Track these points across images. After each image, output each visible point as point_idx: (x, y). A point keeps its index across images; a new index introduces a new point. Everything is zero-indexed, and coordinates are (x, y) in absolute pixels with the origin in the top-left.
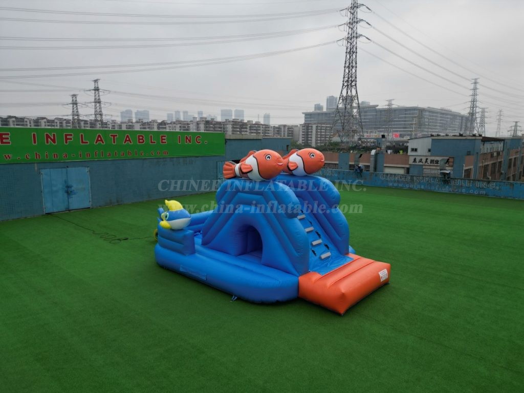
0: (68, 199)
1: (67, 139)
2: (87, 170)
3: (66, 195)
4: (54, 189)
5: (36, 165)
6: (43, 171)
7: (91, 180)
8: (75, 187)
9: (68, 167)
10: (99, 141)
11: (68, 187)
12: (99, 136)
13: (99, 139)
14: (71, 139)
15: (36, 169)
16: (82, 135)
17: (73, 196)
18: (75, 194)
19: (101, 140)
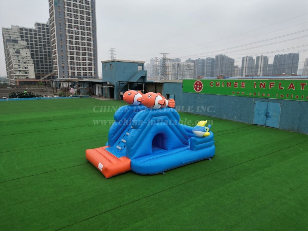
0: (266, 119)
1: (271, 86)
2: (280, 105)
3: (265, 117)
4: (260, 112)
5: (254, 98)
6: (256, 102)
7: (281, 112)
8: (271, 114)
9: (269, 102)
10: (291, 87)
11: (267, 113)
12: (292, 84)
13: (292, 86)
14: (273, 86)
15: (254, 100)
16: (280, 84)
17: (269, 119)
18: (270, 118)
19: (293, 87)
